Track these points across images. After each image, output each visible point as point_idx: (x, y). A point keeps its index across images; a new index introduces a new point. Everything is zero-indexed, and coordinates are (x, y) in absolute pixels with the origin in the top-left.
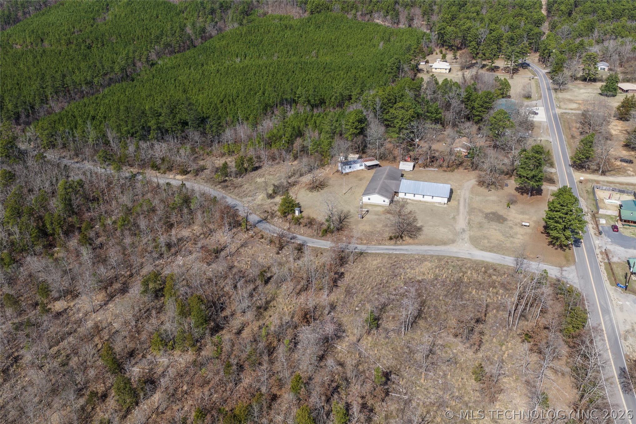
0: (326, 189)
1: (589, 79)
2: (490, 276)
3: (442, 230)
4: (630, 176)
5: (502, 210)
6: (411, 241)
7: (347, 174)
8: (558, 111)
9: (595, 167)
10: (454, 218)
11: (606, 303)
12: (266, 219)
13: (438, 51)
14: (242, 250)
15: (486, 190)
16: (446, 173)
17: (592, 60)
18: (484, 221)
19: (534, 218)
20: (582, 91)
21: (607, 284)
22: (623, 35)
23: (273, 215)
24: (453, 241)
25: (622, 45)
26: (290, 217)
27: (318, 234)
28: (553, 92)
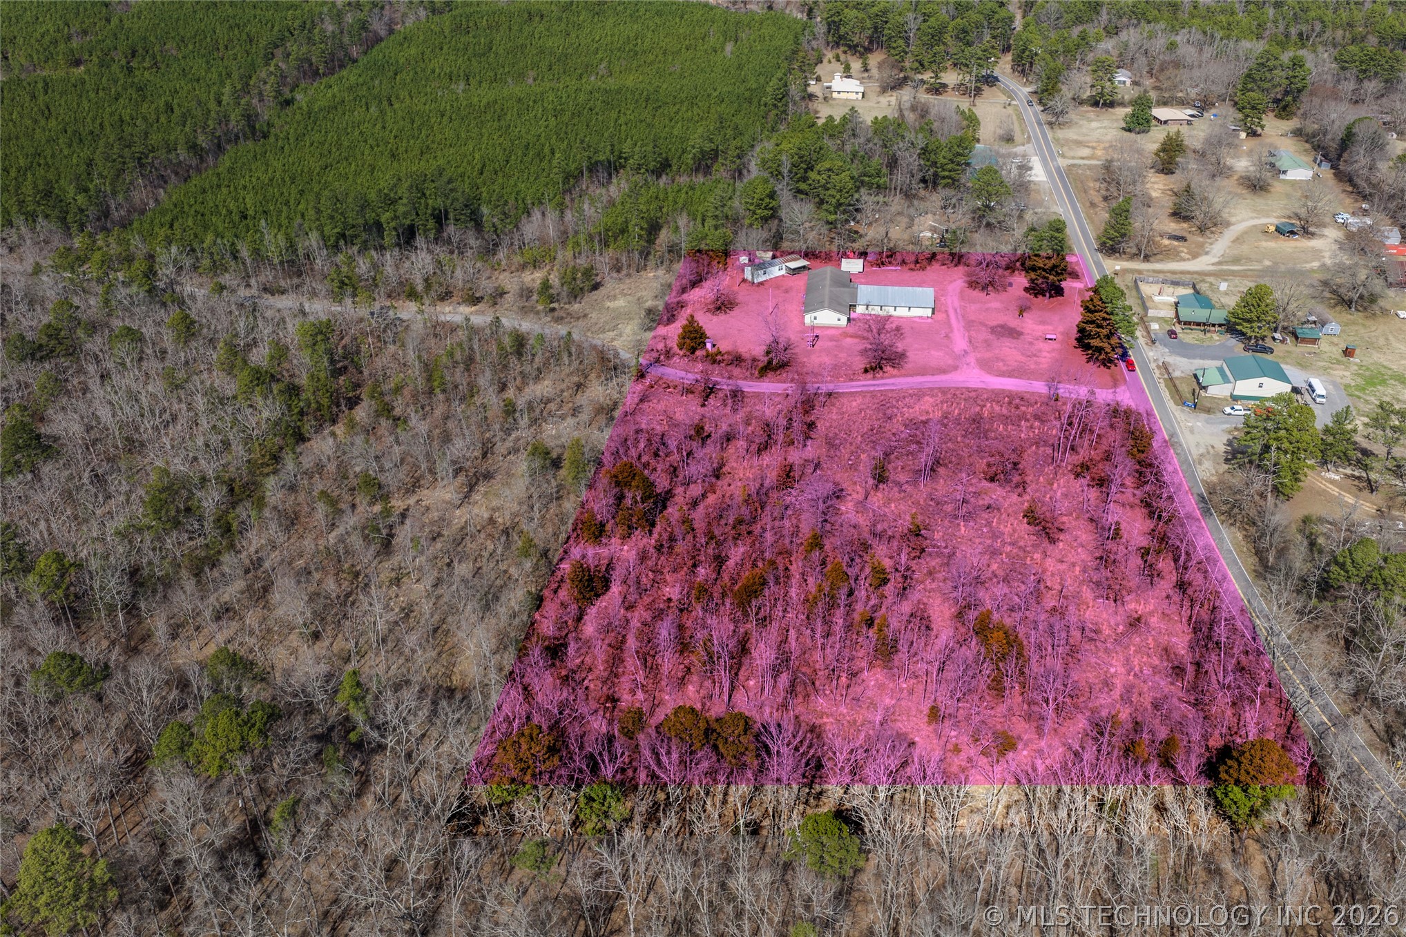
0: (736, 311)
1: (1102, 102)
2: (1017, 407)
3: (934, 353)
4: (1184, 260)
5: (1013, 322)
6: (895, 372)
7: (761, 284)
8: (1062, 163)
9: (1134, 250)
10: (947, 336)
11: (1173, 427)
12: (657, 361)
13: (830, 55)
14: (645, 406)
15: (983, 295)
16: (914, 273)
17: (1104, 69)
18: (992, 337)
19: (1061, 329)
20: (1094, 125)
21: (1170, 404)
22: (1150, 18)
23: (668, 354)
24: (956, 368)
25: (1150, 38)
26: (699, 353)
27: (752, 374)
28: (1046, 128)
